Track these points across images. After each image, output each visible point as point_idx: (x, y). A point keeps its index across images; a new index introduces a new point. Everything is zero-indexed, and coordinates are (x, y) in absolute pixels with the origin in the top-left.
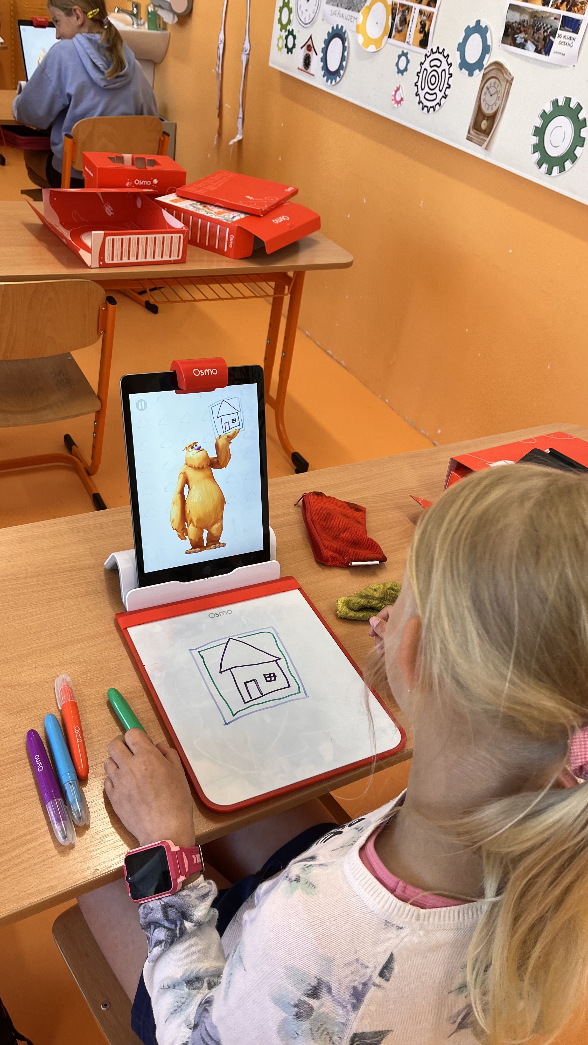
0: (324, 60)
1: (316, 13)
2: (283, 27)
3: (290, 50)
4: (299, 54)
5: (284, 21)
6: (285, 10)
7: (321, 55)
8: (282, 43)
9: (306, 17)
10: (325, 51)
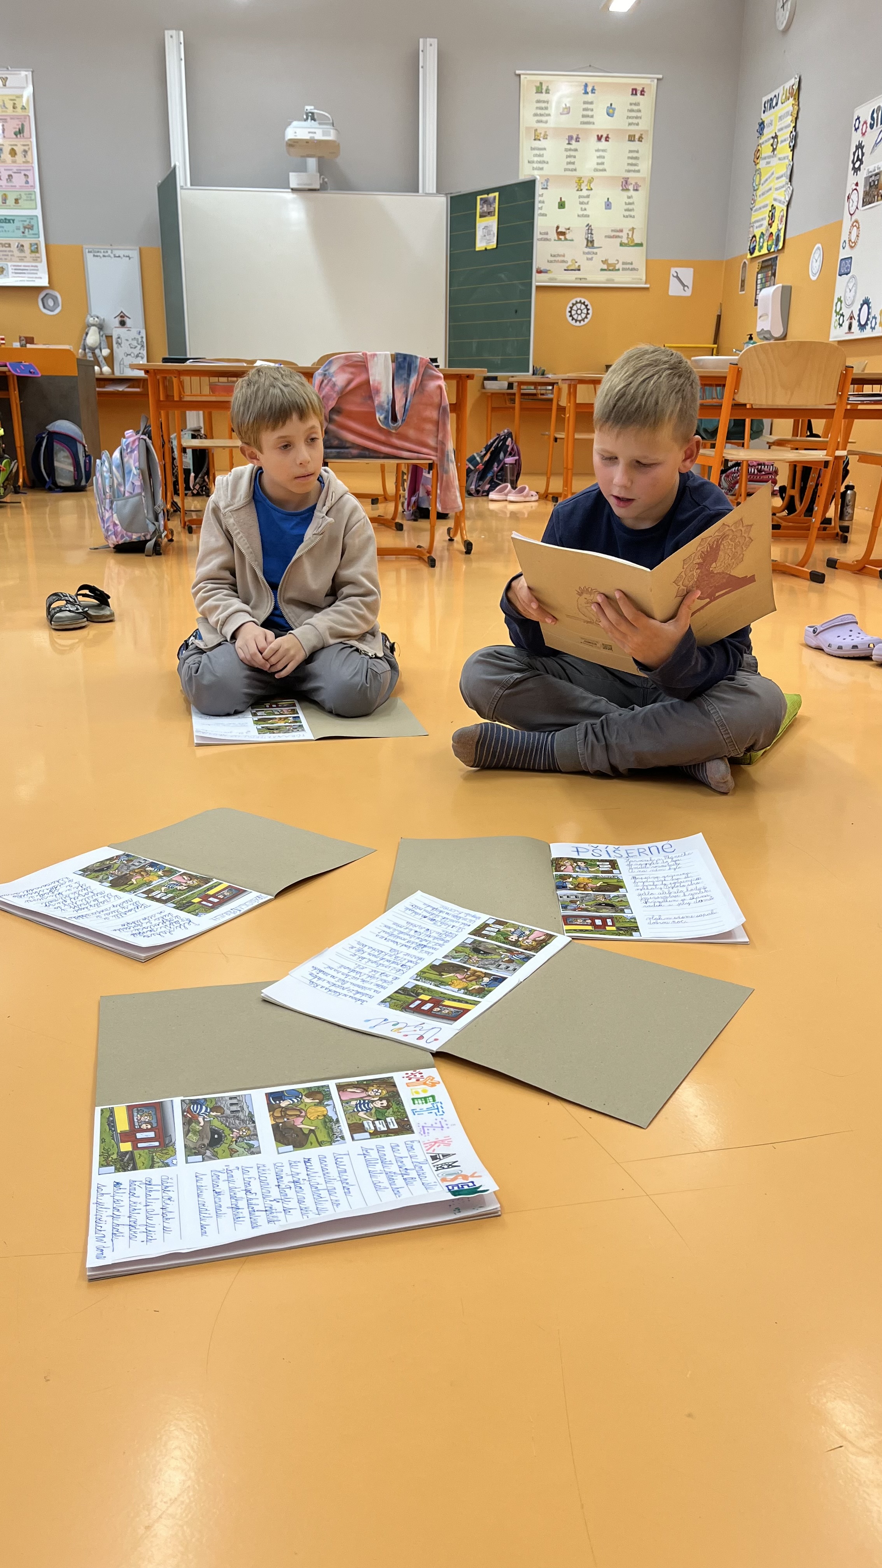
0: (859, 321)
1: (854, 297)
2: (837, 313)
3: (841, 325)
4: (846, 325)
5: (838, 311)
6: (839, 303)
7: (857, 318)
8: (837, 323)
9: (849, 302)
10: (859, 316)
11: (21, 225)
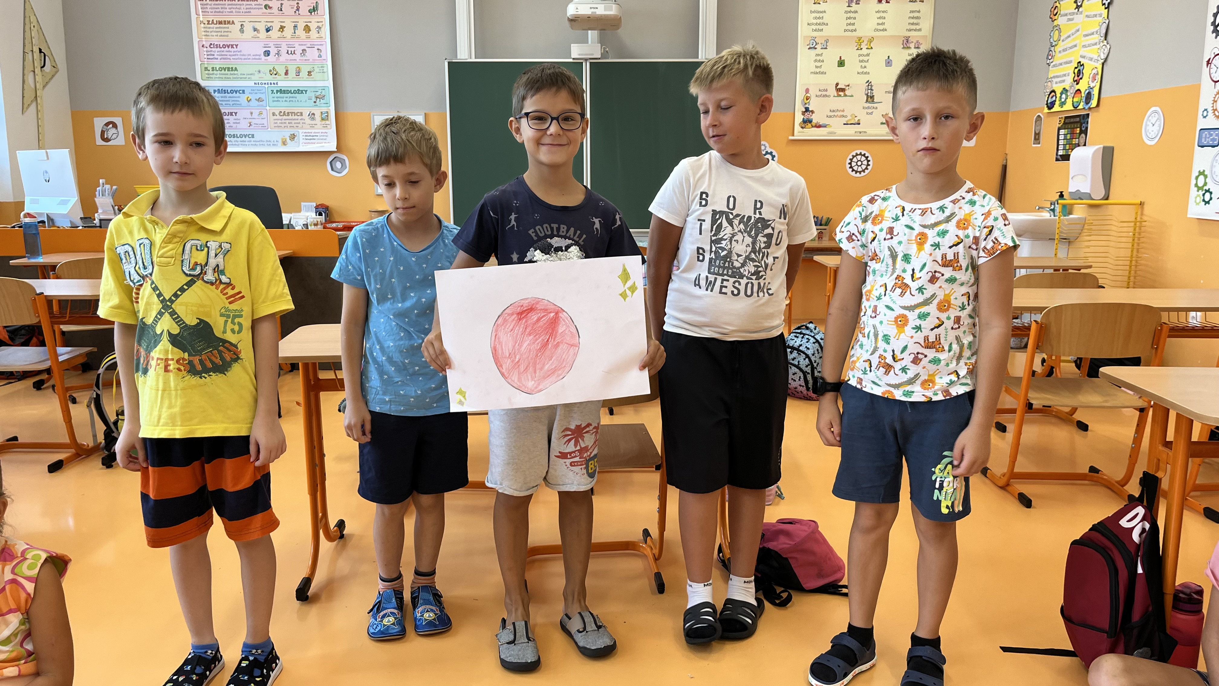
2: (1200, 189)
3: (1207, 203)
4: (1216, 203)
5: (1201, 184)
6: (1201, 177)
8: (1199, 199)
11: (313, 95)
